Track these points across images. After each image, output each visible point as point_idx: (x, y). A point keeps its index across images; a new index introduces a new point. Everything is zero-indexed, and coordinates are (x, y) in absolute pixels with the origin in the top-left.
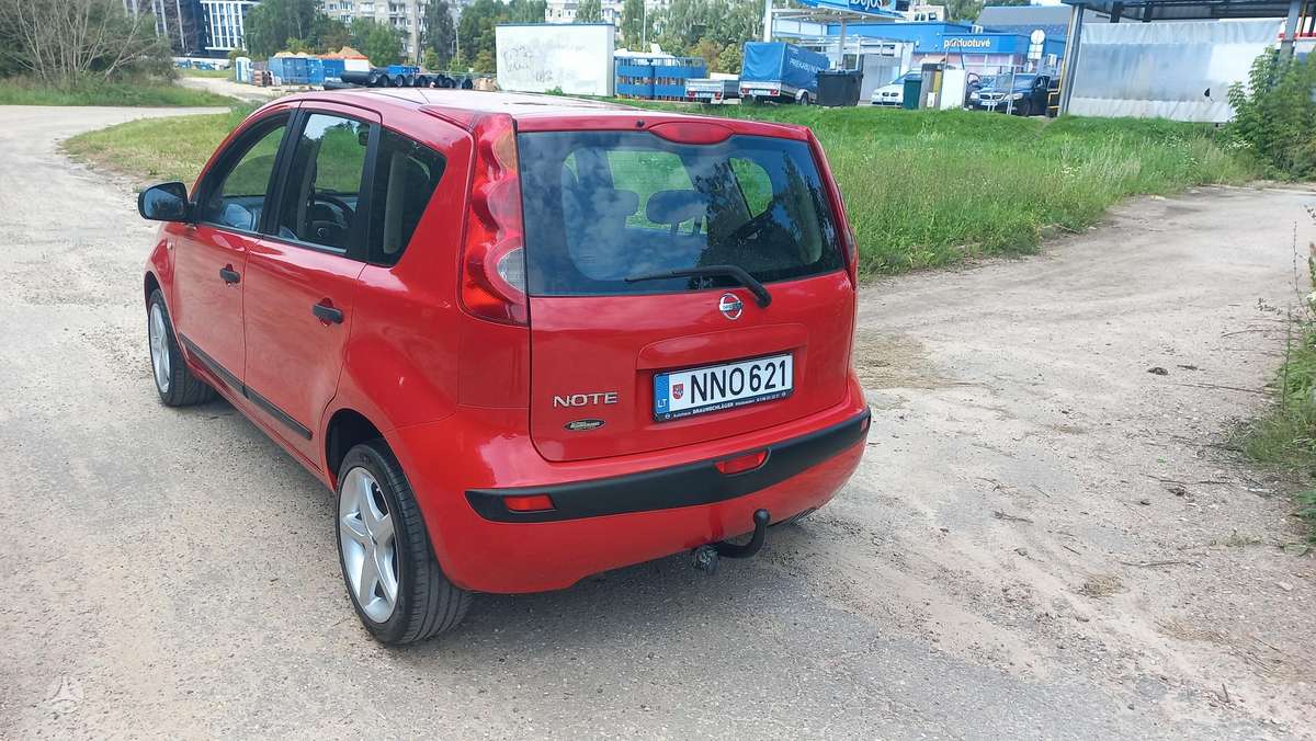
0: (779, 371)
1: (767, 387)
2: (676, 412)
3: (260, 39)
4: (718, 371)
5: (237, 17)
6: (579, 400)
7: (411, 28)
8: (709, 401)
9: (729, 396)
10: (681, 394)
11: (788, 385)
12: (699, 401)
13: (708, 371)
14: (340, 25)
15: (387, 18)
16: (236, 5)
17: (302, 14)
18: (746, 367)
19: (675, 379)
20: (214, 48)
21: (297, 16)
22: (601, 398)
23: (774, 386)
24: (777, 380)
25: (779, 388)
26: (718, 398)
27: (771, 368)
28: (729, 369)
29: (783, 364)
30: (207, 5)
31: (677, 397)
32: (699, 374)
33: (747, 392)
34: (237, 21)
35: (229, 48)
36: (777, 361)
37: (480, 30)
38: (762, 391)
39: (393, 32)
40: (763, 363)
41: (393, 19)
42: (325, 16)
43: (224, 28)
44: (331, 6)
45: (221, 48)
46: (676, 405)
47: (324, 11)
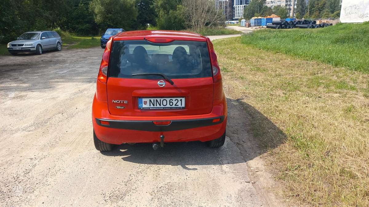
0: (180, 102)
1: (175, 105)
2: (144, 108)
3: (248, 14)
4: (158, 99)
5: (242, 9)
6: (118, 101)
7: (292, 7)
8: (155, 106)
9: (162, 106)
10: (146, 104)
11: (183, 105)
12: (152, 106)
13: (155, 99)
14: (270, 8)
15: (284, 5)
16: (242, 6)
17: (260, 6)
18: (168, 99)
19: (144, 100)
20: (235, 18)
21: (258, 7)
22: (123, 102)
23: (178, 105)
24: (179, 104)
25: (180, 106)
26: (158, 106)
27: (177, 101)
28: (162, 99)
29: (181, 100)
30: (235, 7)
31: (145, 104)
32: (152, 100)
33: (168, 106)
34: (242, 11)
35: (239, 18)
36: (179, 99)
37: (315, 5)
38: (174, 106)
39: (286, 9)
40: (174, 99)
41: (286, 5)
42: (266, 6)
43: (238, 13)
44: (268, 3)
45: (237, 18)
46: (144, 106)
47: (266, 5)
